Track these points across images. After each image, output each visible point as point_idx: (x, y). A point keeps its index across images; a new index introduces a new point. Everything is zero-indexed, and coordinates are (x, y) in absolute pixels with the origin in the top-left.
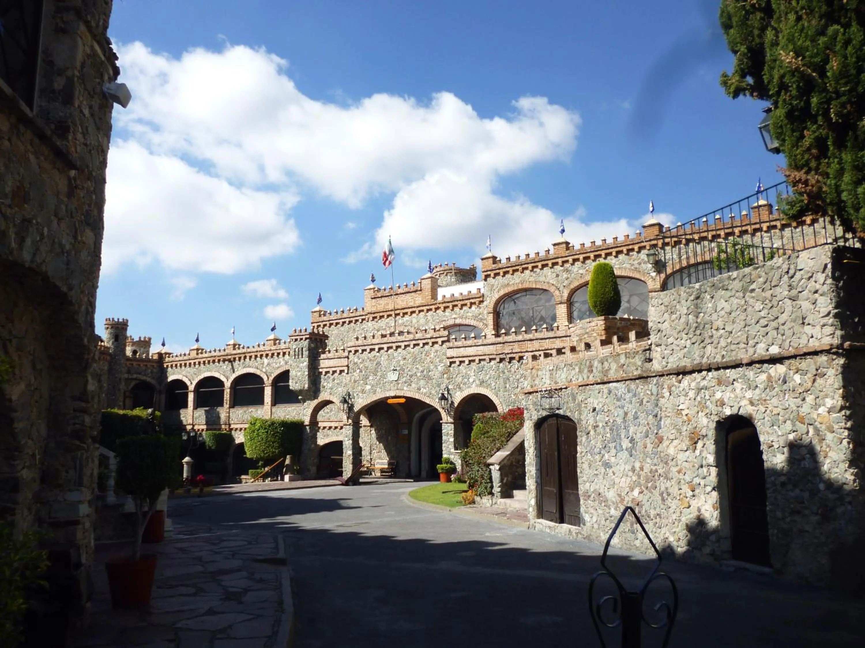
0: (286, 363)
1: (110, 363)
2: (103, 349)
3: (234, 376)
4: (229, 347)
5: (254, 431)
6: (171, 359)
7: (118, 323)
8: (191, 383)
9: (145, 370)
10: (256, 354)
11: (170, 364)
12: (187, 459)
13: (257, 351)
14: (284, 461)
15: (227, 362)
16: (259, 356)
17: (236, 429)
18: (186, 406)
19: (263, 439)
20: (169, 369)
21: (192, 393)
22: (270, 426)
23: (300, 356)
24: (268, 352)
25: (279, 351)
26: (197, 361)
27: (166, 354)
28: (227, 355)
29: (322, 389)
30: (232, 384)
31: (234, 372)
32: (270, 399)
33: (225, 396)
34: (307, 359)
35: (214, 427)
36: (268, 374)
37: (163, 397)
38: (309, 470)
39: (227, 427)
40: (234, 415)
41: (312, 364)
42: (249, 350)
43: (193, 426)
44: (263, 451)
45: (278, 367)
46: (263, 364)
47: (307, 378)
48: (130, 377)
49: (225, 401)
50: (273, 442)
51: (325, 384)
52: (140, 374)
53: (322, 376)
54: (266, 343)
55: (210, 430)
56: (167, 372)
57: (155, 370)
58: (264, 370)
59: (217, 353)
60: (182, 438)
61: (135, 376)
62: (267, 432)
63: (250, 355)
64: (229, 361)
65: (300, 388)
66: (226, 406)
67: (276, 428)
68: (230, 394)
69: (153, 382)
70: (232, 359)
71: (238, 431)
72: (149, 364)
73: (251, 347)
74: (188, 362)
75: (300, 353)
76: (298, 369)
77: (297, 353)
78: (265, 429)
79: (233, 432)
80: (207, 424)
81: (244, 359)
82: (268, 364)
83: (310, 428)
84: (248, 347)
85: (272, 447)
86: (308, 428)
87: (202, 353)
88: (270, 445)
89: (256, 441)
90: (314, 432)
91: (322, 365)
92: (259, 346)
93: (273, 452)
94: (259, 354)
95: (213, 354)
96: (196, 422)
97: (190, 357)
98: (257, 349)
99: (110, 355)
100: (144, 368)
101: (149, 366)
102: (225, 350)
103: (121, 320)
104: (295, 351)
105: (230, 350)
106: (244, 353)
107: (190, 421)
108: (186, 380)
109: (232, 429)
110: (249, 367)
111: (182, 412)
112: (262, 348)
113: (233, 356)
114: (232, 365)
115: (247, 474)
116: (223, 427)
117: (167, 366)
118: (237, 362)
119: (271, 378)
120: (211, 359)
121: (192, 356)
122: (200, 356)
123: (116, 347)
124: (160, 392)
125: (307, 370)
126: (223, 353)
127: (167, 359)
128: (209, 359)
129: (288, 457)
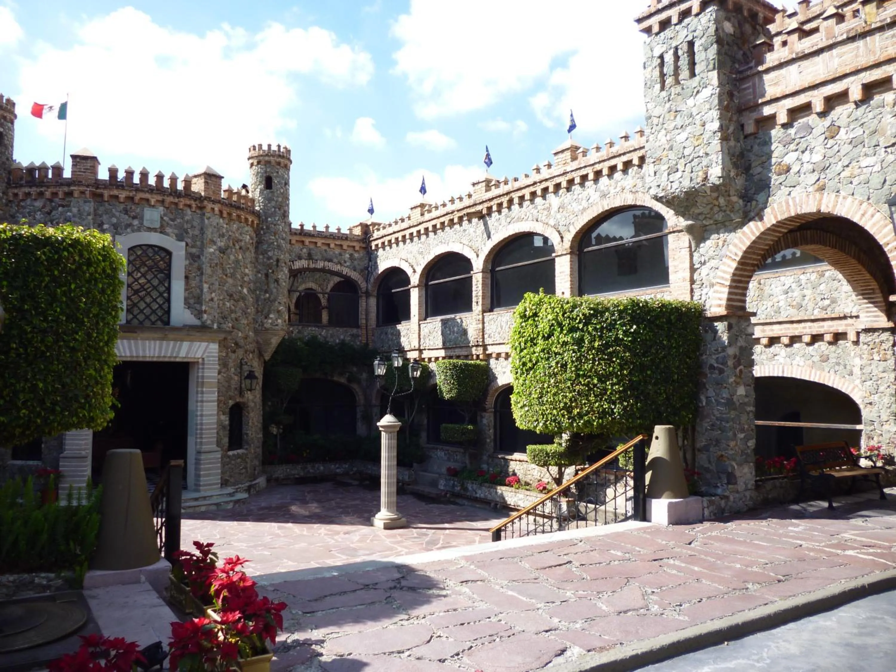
0: (604, 196)
1: (257, 231)
2: (235, 198)
3: (490, 244)
4: (477, 187)
5: (533, 341)
6: (382, 232)
7: (269, 153)
8: (415, 271)
9: (340, 254)
10: (532, 189)
11: (379, 242)
12: (388, 420)
13: (535, 183)
14: (646, 443)
15: (475, 220)
16: (539, 193)
17: (499, 355)
18: (407, 317)
19: (564, 366)
20: (380, 252)
21: (417, 289)
22: (587, 319)
23: (684, 73)
24: (558, 180)
25: (583, 172)
26: (422, 228)
27: (374, 224)
28: (475, 205)
29: (775, 179)
30: (486, 261)
31: (489, 237)
32: (568, 285)
33: (474, 288)
34: (714, 75)
35: (458, 352)
36: (561, 229)
37: (373, 302)
38: (731, 479)
39: (480, 351)
40: (494, 327)
41: (731, 95)
42: (517, 185)
43: (421, 351)
44: (568, 409)
45: (584, 209)
46: (549, 209)
47: (716, 144)
48: (312, 266)
49: (474, 299)
50: (603, 379)
51: (790, 158)
52: (330, 260)
53: (776, 133)
54: (554, 160)
55: (451, 357)
56: (377, 257)
57: (356, 255)
58: (552, 222)
59: (458, 205)
60: (373, 371)
61: (320, 265)
62: (579, 342)
63: (520, 194)
64: (481, 216)
65: (687, 184)
66: (477, 308)
67: (611, 327)
68: (483, 284)
69: (354, 275)
70: (485, 212)
71: (502, 359)
72: (345, 244)
73: (522, 177)
74: (407, 233)
75: (684, 62)
76: (679, 121)
77: (669, 69)
78: (572, 330)
79: (492, 362)
80: (445, 348)
81: (509, 208)
82: (561, 208)
83: (730, 327)
84: (516, 180)
85: (600, 396)
86: (720, 326)
87: (429, 211)
88: (590, 388)
89: (540, 372)
90: (741, 342)
91: (771, 92)
92: (538, 170)
93: (603, 414)
94: (538, 190)
95: (450, 207)
96: (426, 343)
97: (411, 223)
98: (535, 177)
99: (257, 214)
100: (337, 251)
101: (345, 247)
102: (470, 196)
103: (274, 148)
104: (662, 64)
105: (481, 194)
106: (508, 194)
107: (415, 344)
108: (405, 267)
109: (489, 356)
110: (520, 219)
111: (402, 327)
112: (545, 173)
113: (486, 205)
114: (486, 224)
115: (524, 451)
116: (474, 351)
117: (377, 245)
118: (495, 215)
119: (569, 237)
120: (446, 219)
121: (414, 222)
122: (427, 216)
123: (268, 200)
124: (368, 294)
125: (715, 114)
126: (467, 202)
127: (376, 235)
128: (442, 220)
129: (659, 430)
